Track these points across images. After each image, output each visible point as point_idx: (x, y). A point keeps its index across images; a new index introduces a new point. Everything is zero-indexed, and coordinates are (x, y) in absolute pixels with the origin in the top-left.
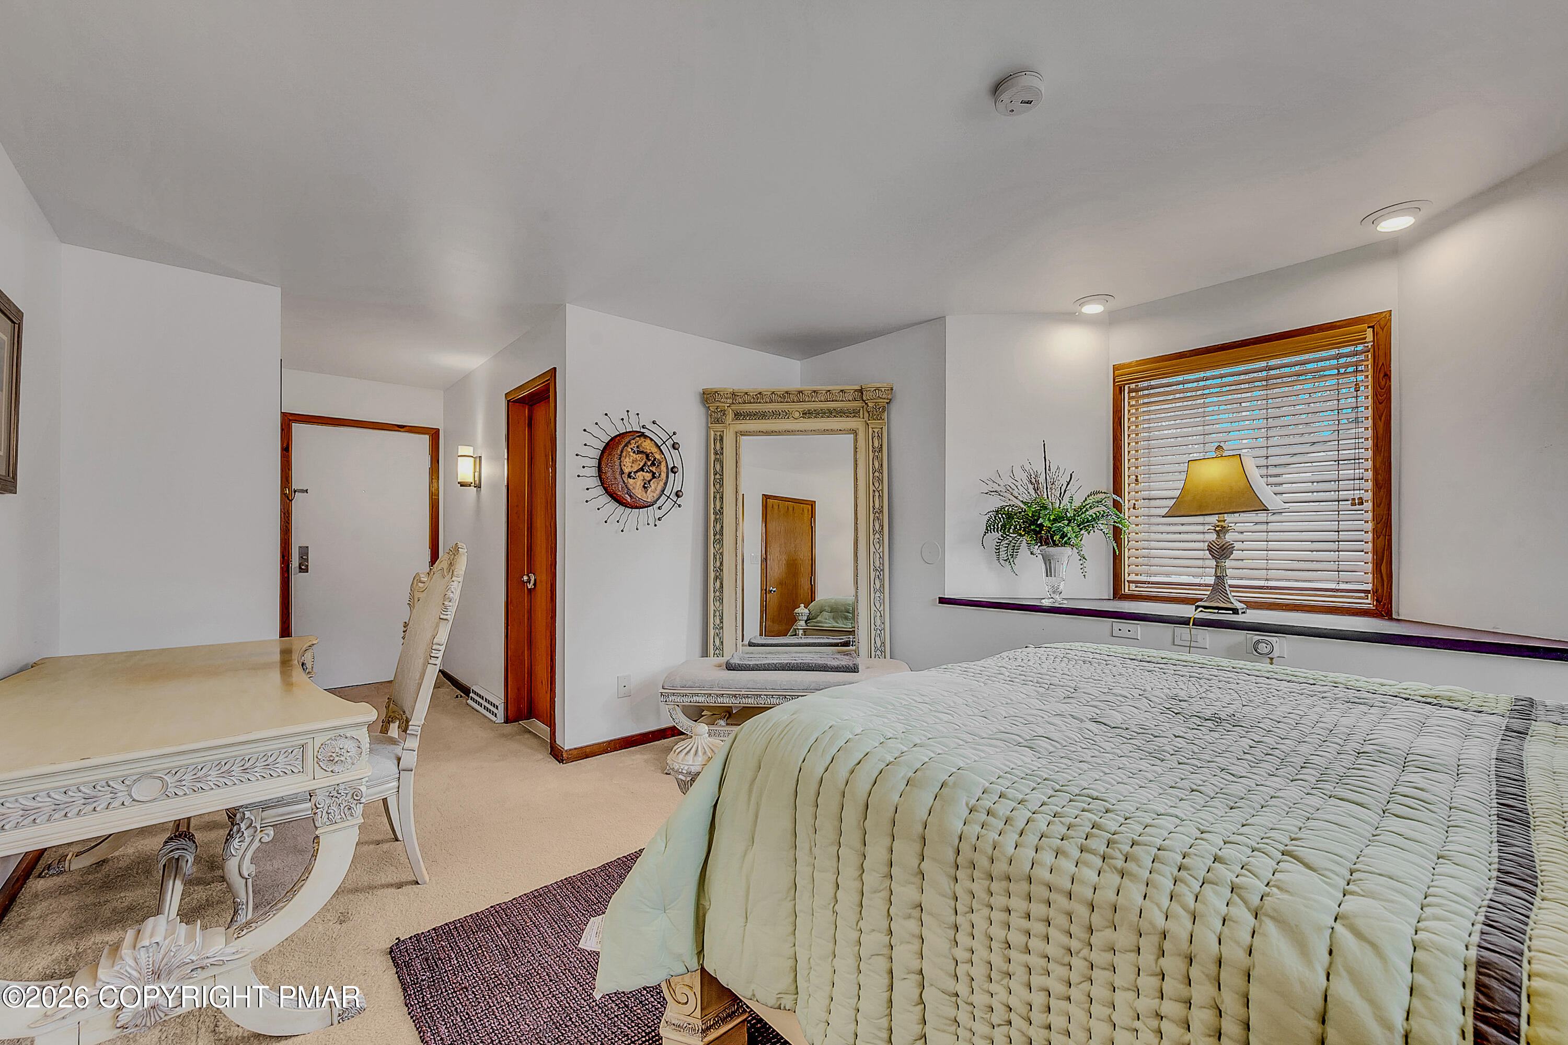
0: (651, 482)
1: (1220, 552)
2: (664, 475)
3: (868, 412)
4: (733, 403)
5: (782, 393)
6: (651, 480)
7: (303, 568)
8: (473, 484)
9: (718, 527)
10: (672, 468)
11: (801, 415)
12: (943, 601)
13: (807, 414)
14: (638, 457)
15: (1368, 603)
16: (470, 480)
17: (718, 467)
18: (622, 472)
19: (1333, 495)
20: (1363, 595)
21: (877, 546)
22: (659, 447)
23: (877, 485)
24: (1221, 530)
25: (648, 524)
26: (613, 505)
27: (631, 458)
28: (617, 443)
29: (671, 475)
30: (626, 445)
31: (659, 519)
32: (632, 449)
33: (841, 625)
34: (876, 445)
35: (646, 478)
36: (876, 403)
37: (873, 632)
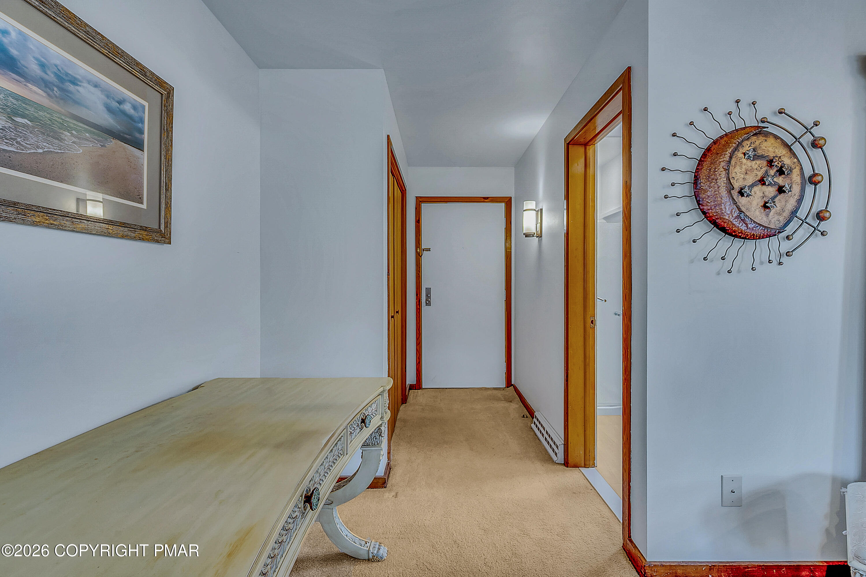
0: (776, 200)
2: (796, 189)
6: (775, 197)
7: (428, 304)
8: (536, 235)
10: (810, 178)
14: (756, 164)
16: (534, 231)
18: (730, 188)
22: (788, 147)
25: (770, 262)
26: (716, 235)
27: (744, 167)
28: (724, 146)
29: (810, 189)
30: (736, 149)
31: (788, 254)
32: (744, 154)
35: (767, 194)
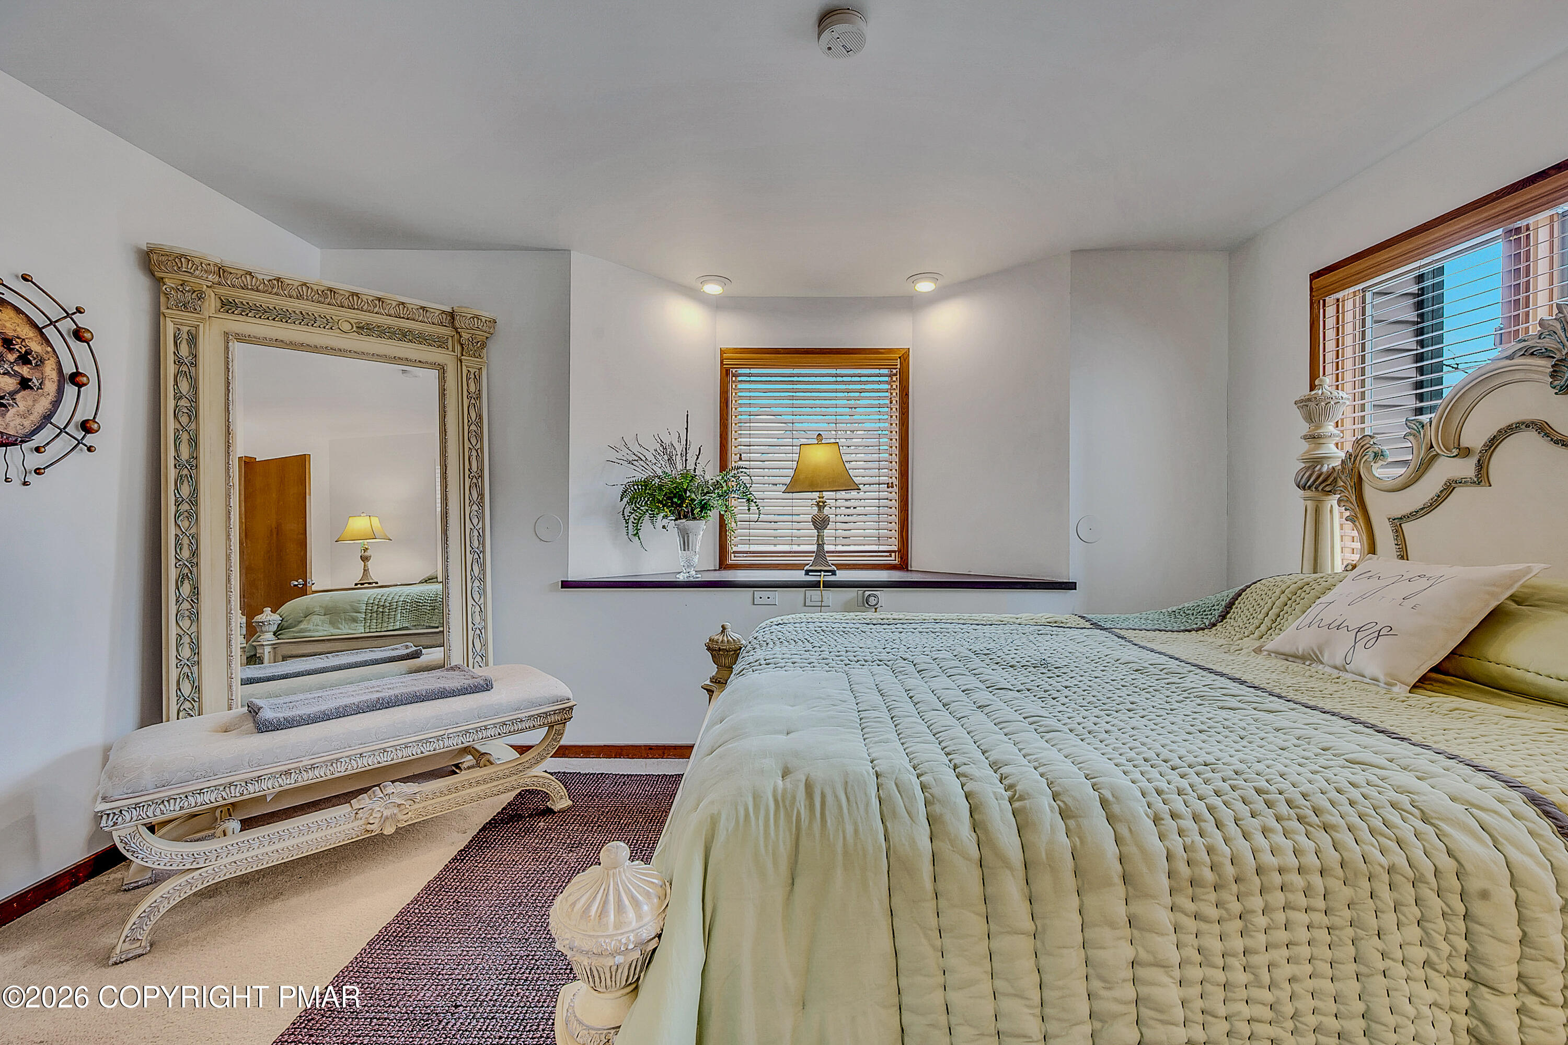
0: (19, 396)
1: (820, 523)
2: (50, 386)
3: (462, 345)
4: (219, 284)
5: (323, 288)
6: (16, 392)
9: (185, 490)
10: (73, 375)
11: (355, 329)
12: (566, 585)
13: (363, 329)
15: (894, 559)
17: (184, 386)
19: (876, 480)
20: (888, 554)
21: (475, 521)
22: (38, 329)
23: (474, 441)
24: (821, 505)
25: (8, 479)
29: (70, 388)
31: (37, 472)
33: (345, 631)
34: (472, 389)
36: (473, 334)
37: (471, 633)
